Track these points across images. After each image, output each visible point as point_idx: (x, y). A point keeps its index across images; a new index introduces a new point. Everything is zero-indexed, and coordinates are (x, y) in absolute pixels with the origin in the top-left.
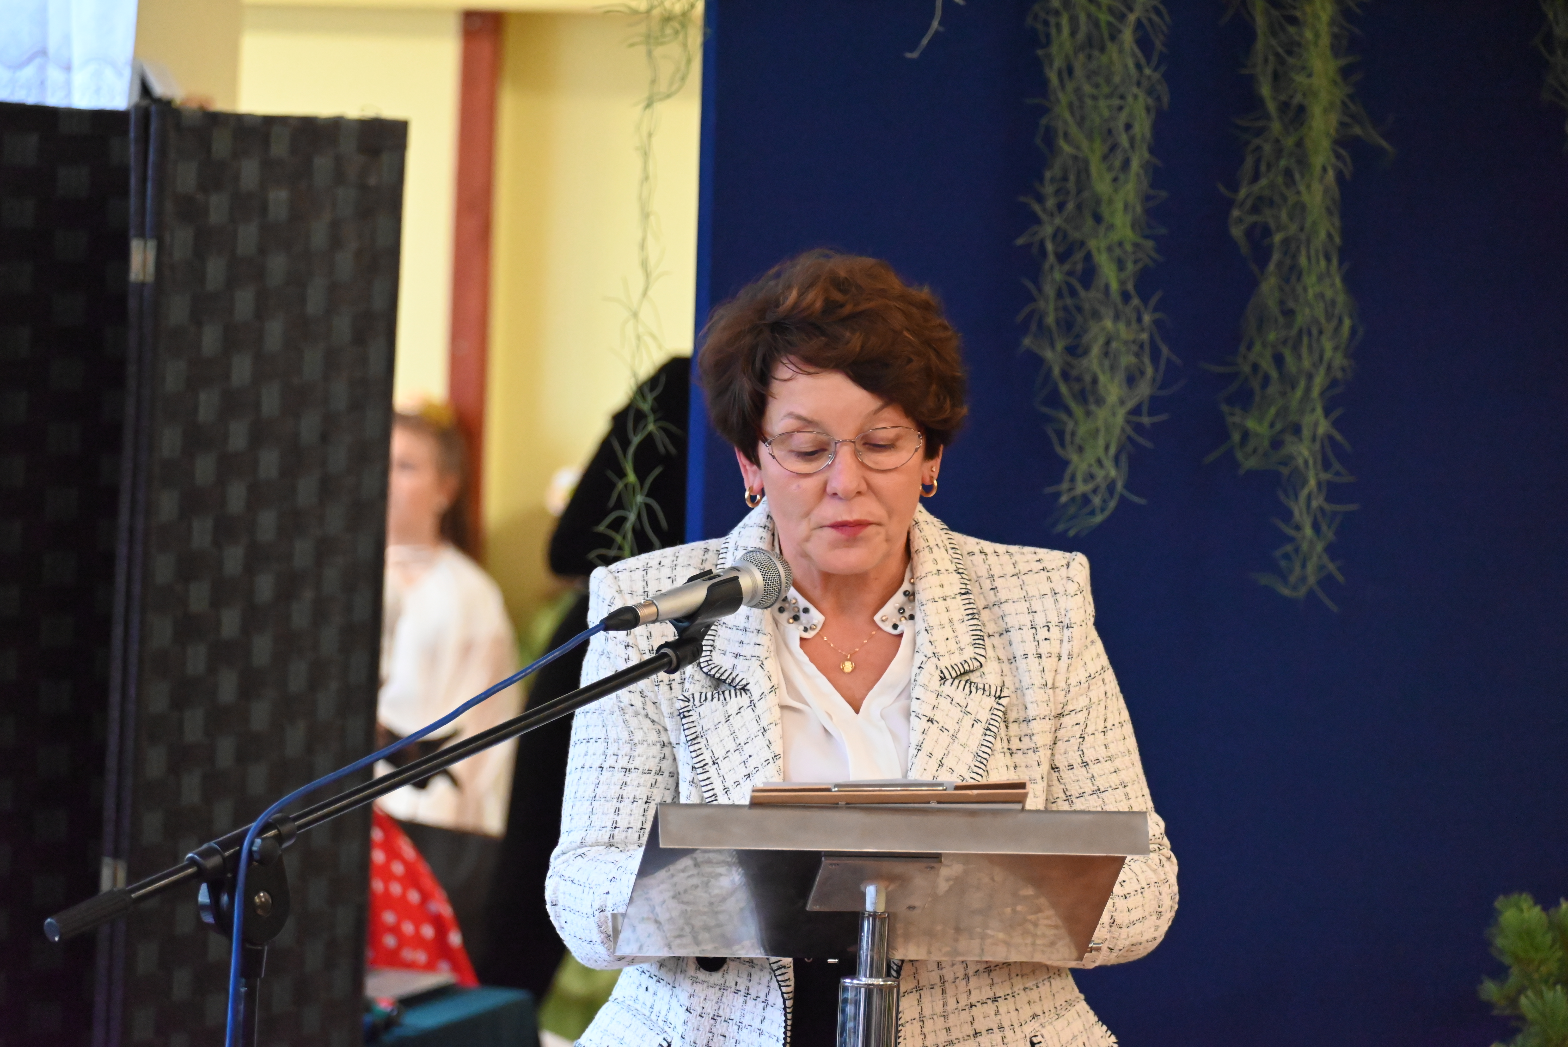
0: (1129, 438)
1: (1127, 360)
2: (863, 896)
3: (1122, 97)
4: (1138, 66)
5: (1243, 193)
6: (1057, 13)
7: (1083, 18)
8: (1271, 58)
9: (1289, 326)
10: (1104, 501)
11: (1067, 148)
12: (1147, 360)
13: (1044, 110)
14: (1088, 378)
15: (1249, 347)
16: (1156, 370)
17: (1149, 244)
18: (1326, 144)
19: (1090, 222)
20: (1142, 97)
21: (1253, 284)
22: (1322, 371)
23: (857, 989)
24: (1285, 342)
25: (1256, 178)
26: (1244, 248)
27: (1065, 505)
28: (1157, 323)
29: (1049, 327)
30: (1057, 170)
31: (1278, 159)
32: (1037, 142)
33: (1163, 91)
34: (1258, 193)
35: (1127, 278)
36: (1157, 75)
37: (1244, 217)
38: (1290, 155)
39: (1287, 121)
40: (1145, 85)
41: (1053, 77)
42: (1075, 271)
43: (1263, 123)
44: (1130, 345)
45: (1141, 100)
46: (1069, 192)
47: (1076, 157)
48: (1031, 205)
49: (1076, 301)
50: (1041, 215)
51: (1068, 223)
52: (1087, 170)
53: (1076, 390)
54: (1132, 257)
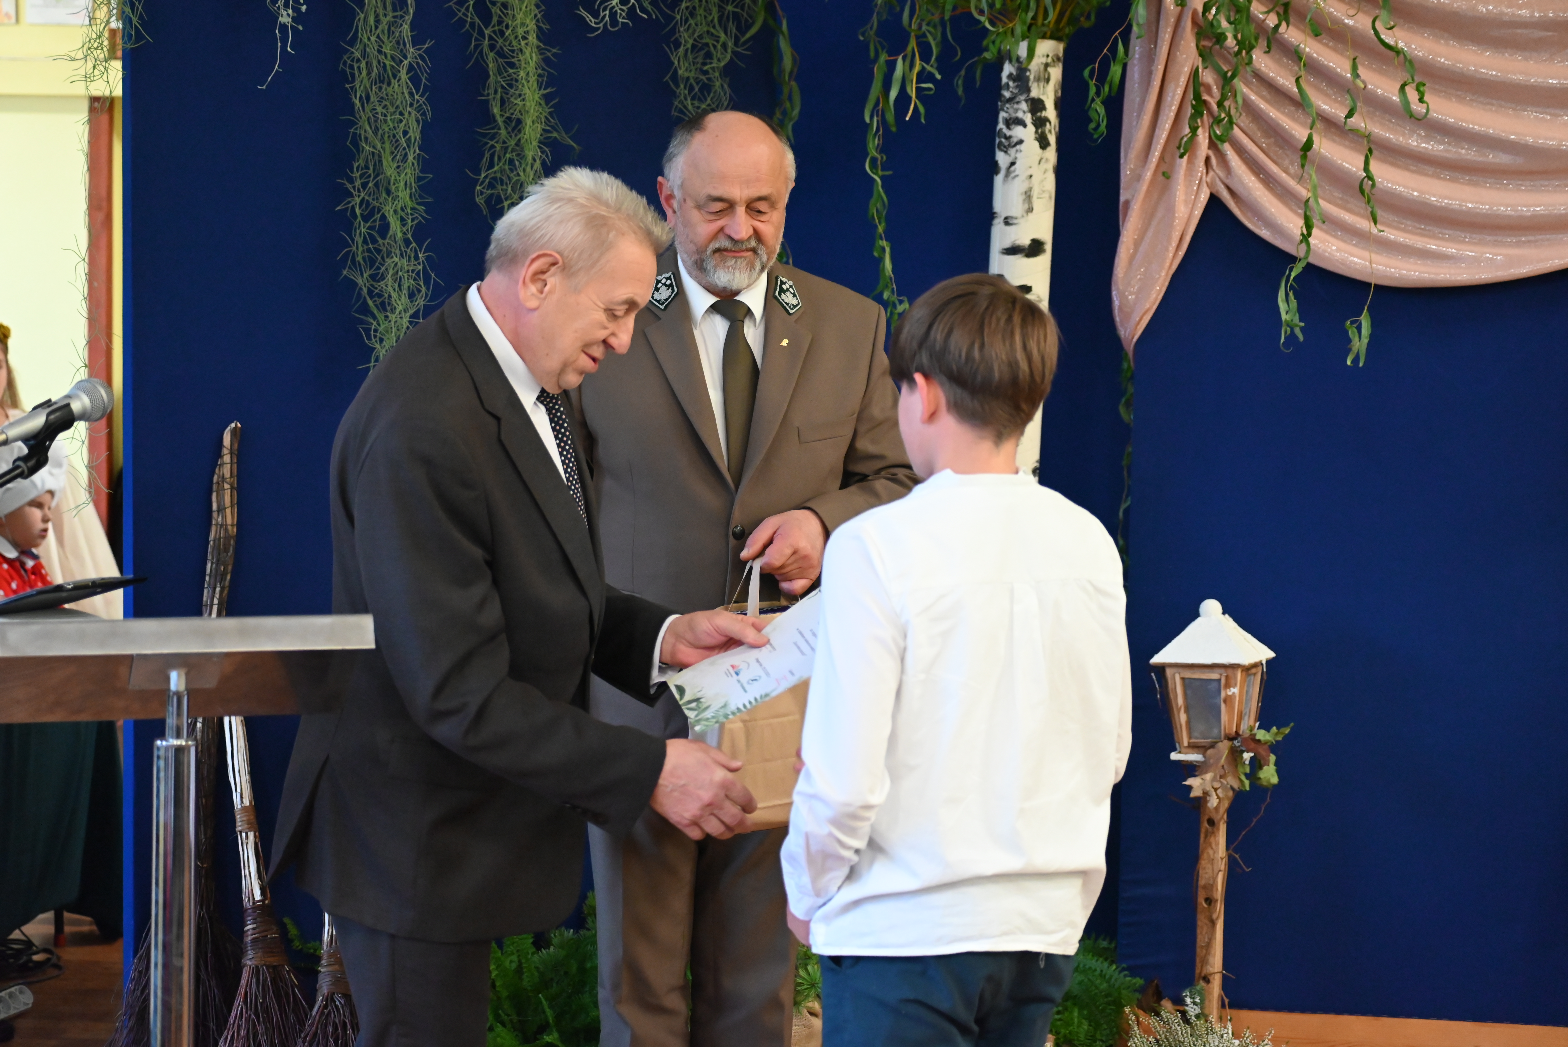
1: (408, 283)
2: (168, 679)
3: (401, 114)
4: (411, 94)
5: (483, 175)
6: (358, 61)
7: (375, 63)
8: (500, 90)
11: (367, 148)
12: (422, 284)
13: (353, 123)
14: (386, 295)
16: (428, 289)
17: (422, 208)
18: (535, 143)
19: (384, 195)
20: (414, 113)
23: (167, 748)
25: (491, 166)
26: (484, 209)
28: (428, 258)
29: (359, 262)
30: (361, 162)
31: (505, 153)
32: (348, 144)
33: (428, 110)
34: (493, 175)
35: (407, 230)
36: (423, 99)
37: (485, 191)
38: (513, 150)
39: (510, 129)
40: (415, 106)
41: (357, 102)
42: (376, 226)
43: (495, 131)
44: (410, 274)
45: (413, 115)
46: (370, 176)
47: (373, 153)
48: (345, 184)
49: (376, 246)
50: (352, 191)
51: (369, 196)
52: (380, 161)
53: (378, 303)
54: (410, 217)
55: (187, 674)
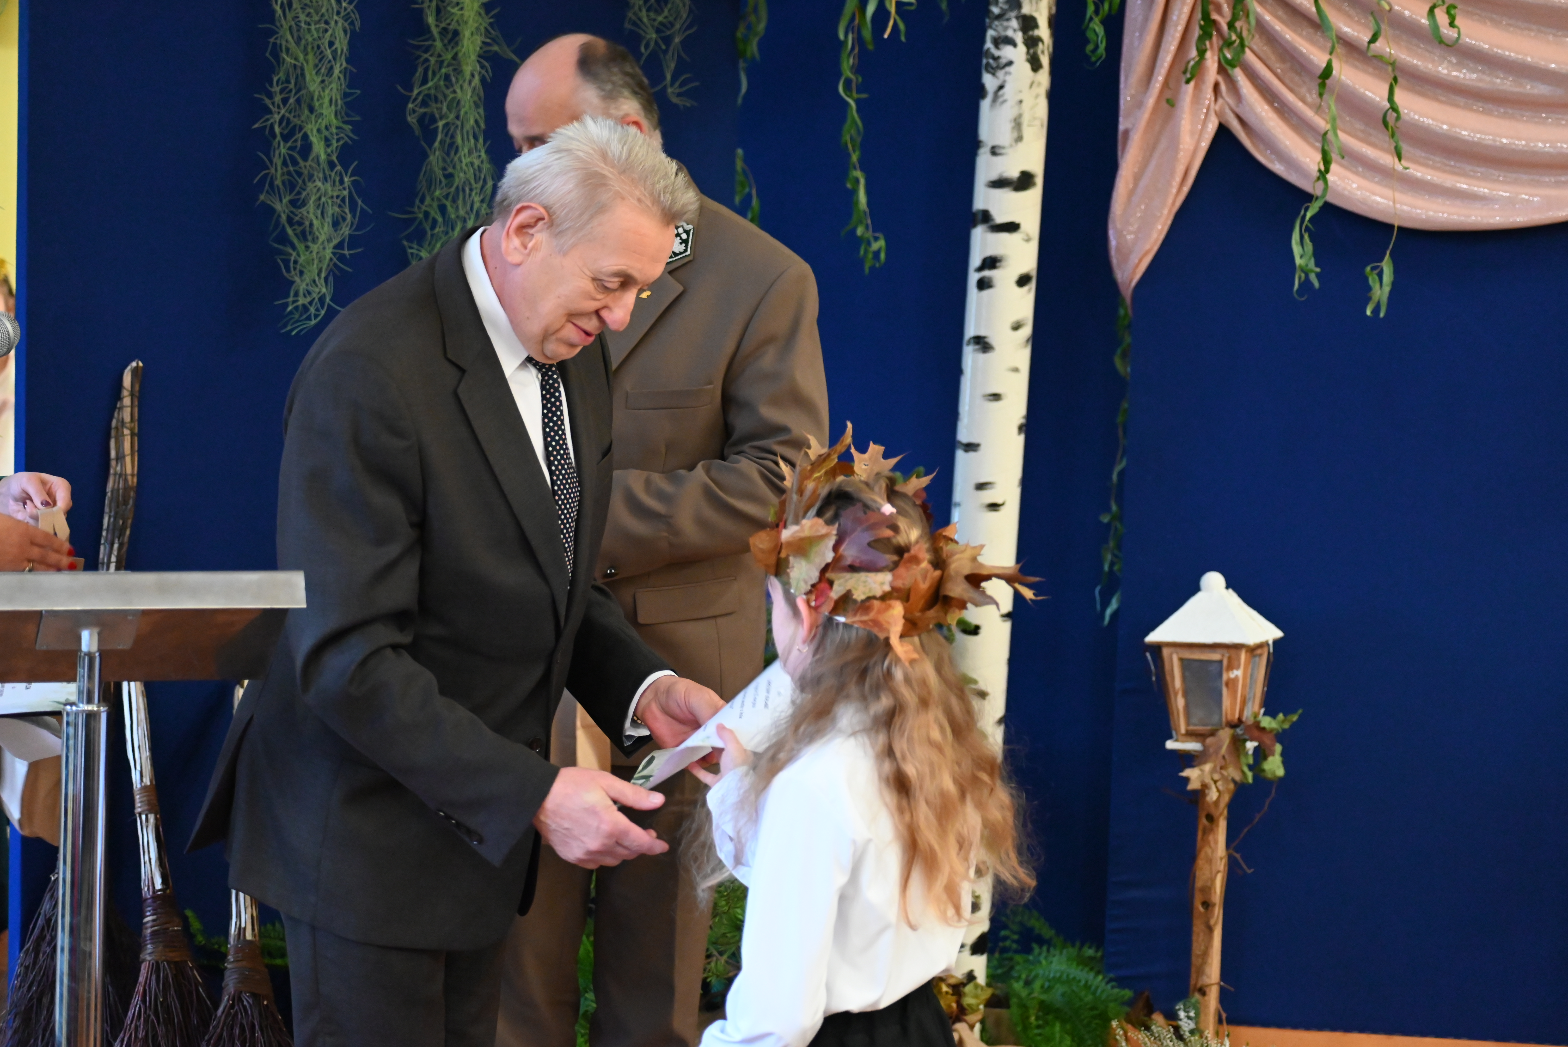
0: (335, 265)
1: (332, 210)
2: (79, 639)
3: (327, 23)
5: (416, 92)
9: (450, 185)
10: (317, 310)
11: (288, 59)
12: (347, 211)
13: (273, 33)
14: (307, 223)
15: (422, 201)
16: (354, 217)
17: (348, 127)
18: (473, 57)
19: (306, 112)
20: (341, 22)
21: (425, 156)
22: (473, 217)
23: (77, 714)
24: (447, 197)
25: (425, 81)
26: (417, 131)
27: (291, 312)
28: (354, 183)
29: (278, 186)
30: (282, 75)
31: (440, 68)
32: (267, 55)
33: (356, 18)
34: (426, 92)
35: (332, 152)
36: (352, 7)
37: (417, 109)
38: (449, 65)
39: (446, 41)
40: (343, 14)
41: (278, 8)
42: (296, 147)
43: (430, 43)
44: (335, 200)
45: (340, 24)
46: (291, 91)
47: (295, 66)
48: (263, 100)
49: (297, 168)
50: (271, 107)
51: (290, 112)
52: (303, 75)
53: (298, 231)
54: (335, 137)
55: (99, 634)
